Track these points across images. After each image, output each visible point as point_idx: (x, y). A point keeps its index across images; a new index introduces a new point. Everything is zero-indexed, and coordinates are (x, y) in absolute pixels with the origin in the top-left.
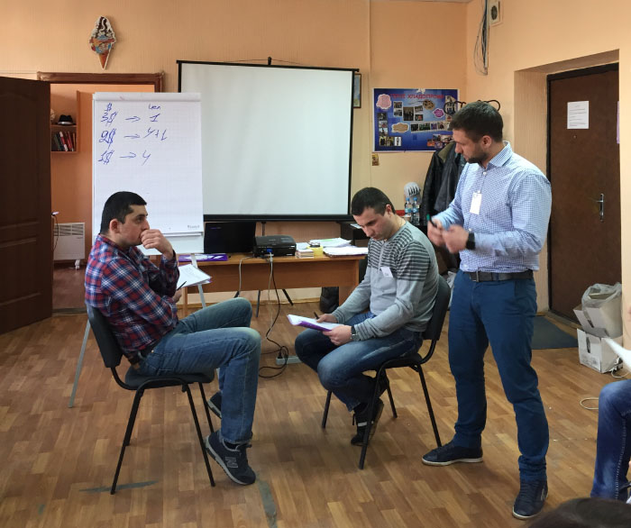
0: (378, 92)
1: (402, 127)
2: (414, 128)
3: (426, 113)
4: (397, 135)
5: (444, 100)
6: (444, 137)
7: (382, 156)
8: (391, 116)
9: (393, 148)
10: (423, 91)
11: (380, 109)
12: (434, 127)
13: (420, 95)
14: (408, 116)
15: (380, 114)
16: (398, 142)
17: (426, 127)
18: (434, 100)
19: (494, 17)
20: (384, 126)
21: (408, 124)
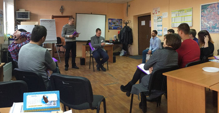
0: (109, 19)
1: (113, 25)
2: (115, 26)
3: (117, 23)
4: (112, 27)
5: (120, 21)
6: (120, 27)
7: (110, 31)
8: (111, 23)
9: (112, 29)
11: (109, 22)
12: (118, 25)
13: (116, 20)
16: (112, 28)
17: (117, 26)
18: (118, 21)
20: (110, 25)
21: (114, 25)
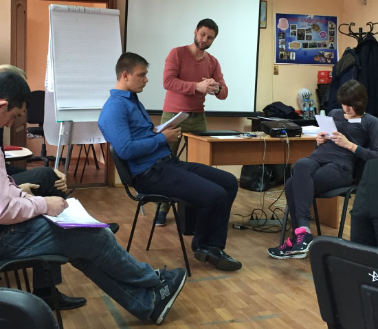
0: (279, 16)
1: (296, 45)
2: (305, 45)
3: (313, 34)
4: (293, 51)
5: (327, 25)
6: (326, 54)
7: (282, 68)
8: (287, 35)
9: (289, 61)
10: (312, 17)
11: (280, 30)
12: (319, 45)
13: (309, 20)
14: (301, 36)
15: (280, 34)
17: (314, 46)
18: (320, 24)
20: (283, 43)
21: (301, 42)
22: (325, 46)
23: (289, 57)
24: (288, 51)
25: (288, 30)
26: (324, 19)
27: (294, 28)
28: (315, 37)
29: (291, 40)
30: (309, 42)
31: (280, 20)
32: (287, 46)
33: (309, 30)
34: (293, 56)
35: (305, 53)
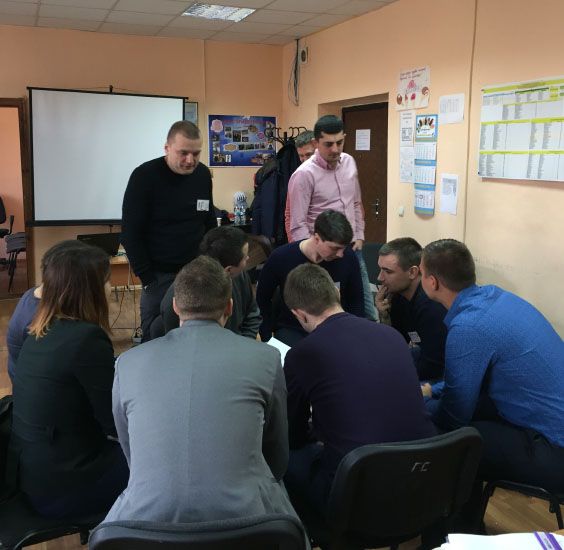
0: (212, 118)
1: (231, 147)
2: (241, 147)
3: (250, 135)
4: (228, 153)
5: (265, 125)
6: (265, 155)
8: (223, 137)
9: (225, 164)
10: (248, 118)
12: (257, 147)
13: (246, 121)
14: (236, 138)
15: (213, 136)
17: (251, 147)
18: (257, 125)
19: (303, 60)
20: (217, 145)
21: (237, 144)
22: (263, 147)
23: (224, 160)
24: (223, 154)
25: (223, 132)
26: (261, 120)
27: (228, 129)
28: (253, 138)
29: (226, 142)
30: (246, 143)
31: (213, 122)
32: (222, 149)
33: (245, 132)
34: (228, 159)
35: (242, 155)
